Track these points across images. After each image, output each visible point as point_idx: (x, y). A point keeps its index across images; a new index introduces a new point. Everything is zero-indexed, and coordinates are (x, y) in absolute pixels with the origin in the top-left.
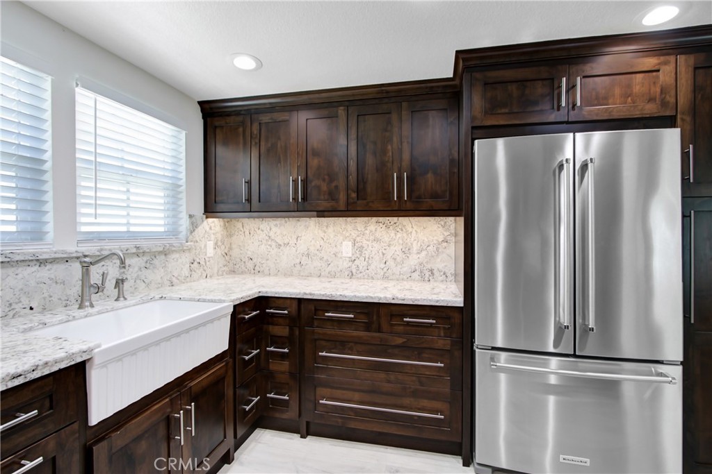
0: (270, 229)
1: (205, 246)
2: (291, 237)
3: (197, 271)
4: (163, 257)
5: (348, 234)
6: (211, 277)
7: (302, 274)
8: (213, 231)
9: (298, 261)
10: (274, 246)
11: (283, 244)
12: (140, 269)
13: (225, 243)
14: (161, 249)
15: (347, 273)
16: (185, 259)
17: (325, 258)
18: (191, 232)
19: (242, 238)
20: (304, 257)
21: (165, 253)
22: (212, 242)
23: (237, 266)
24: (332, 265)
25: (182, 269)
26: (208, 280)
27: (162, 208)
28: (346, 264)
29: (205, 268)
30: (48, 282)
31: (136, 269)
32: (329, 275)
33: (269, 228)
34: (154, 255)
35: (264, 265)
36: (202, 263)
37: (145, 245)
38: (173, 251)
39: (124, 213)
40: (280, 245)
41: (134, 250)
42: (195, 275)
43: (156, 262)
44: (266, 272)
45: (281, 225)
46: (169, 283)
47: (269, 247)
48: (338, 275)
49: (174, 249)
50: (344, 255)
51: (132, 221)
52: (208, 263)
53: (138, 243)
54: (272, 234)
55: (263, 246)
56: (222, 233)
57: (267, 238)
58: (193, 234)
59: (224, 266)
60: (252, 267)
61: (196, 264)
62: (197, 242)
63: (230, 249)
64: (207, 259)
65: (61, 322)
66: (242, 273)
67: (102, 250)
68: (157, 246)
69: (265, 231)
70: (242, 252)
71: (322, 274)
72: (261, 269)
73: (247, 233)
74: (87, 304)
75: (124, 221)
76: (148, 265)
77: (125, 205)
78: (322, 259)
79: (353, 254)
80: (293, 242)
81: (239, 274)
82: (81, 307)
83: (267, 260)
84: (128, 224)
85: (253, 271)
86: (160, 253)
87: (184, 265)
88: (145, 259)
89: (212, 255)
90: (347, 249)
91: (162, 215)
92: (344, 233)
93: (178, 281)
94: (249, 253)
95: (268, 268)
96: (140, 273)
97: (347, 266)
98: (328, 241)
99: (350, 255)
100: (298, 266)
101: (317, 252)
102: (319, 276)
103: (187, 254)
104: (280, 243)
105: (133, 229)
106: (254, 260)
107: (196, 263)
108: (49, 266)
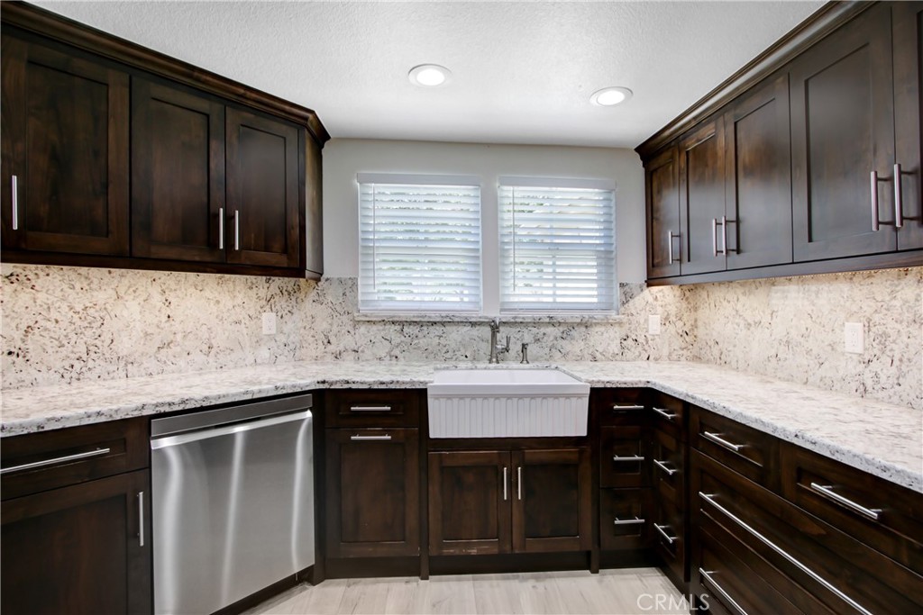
0: (738, 300)
1: (646, 321)
2: (764, 312)
3: (633, 350)
4: (583, 329)
5: (855, 308)
6: (656, 359)
7: (779, 374)
8: (660, 303)
9: (773, 352)
10: (742, 326)
11: (753, 323)
12: (556, 338)
13: (685, 319)
14: (579, 321)
15: (854, 385)
16: (615, 334)
17: (814, 352)
18: (623, 304)
19: (707, 311)
20: (782, 347)
21: (586, 325)
22: (659, 316)
23: (703, 352)
24: (826, 365)
25: (609, 344)
26: (651, 362)
27: (596, 278)
28: (853, 368)
29: (646, 347)
30: (477, 339)
31: (552, 338)
32: (822, 384)
33: (735, 299)
34: (573, 326)
35: (731, 354)
36: (641, 340)
37: (559, 315)
38: (596, 324)
39: (551, 285)
40: (750, 325)
41: (547, 320)
42: (628, 354)
43: (573, 332)
44: (734, 364)
45: (750, 293)
46: (591, 358)
47: (736, 327)
48: (837, 386)
49: (594, 321)
50: (849, 348)
51: (558, 292)
52: (650, 342)
53: (552, 314)
54: (739, 306)
55: (729, 324)
56: (678, 304)
57: (734, 313)
58: (626, 306)
59: (683, 349)
60: (718, 355)
61: (630, 342)
62: (632, 315)
63: (695, 326)
64: (649, 338)
65: (467, 369)
66: (708, 361)
67: (516, 317)
68: (575, 317)
69: (732, 303)
70: (708, 332)
71: (811, 380)
72: (728, 360)
73: (712, 305)
74: (494, 360)
75: (551, 292)
76: (565, 336)
77: (551, 277)
78: (809, 352)
79: (865, 349)
80: (766, 319)
81: (704, 363)
82: (490, 361)
83: (735, 346)
84: (554, 295)
85: (718, 361)
86: (579, 324)
87: (613, 340)
88: (561, 329)
89: (658, 333)
90: (853, 338)
91: (595, 285)
92: (848, 304)
93: (603, 358)
94: (714, 333)
95: (735, 359)
96: (555, 342)
97: (854, 372)
98: (818, 321)
99: (859, 350)
100: (774, 360)
101: (802, 340)
102: (806, 383)
103: (617, 328)
104: (749, 321)
105: (559, 300)
106: (721, 345)
107: (630, 339)
108: (478, 328)
